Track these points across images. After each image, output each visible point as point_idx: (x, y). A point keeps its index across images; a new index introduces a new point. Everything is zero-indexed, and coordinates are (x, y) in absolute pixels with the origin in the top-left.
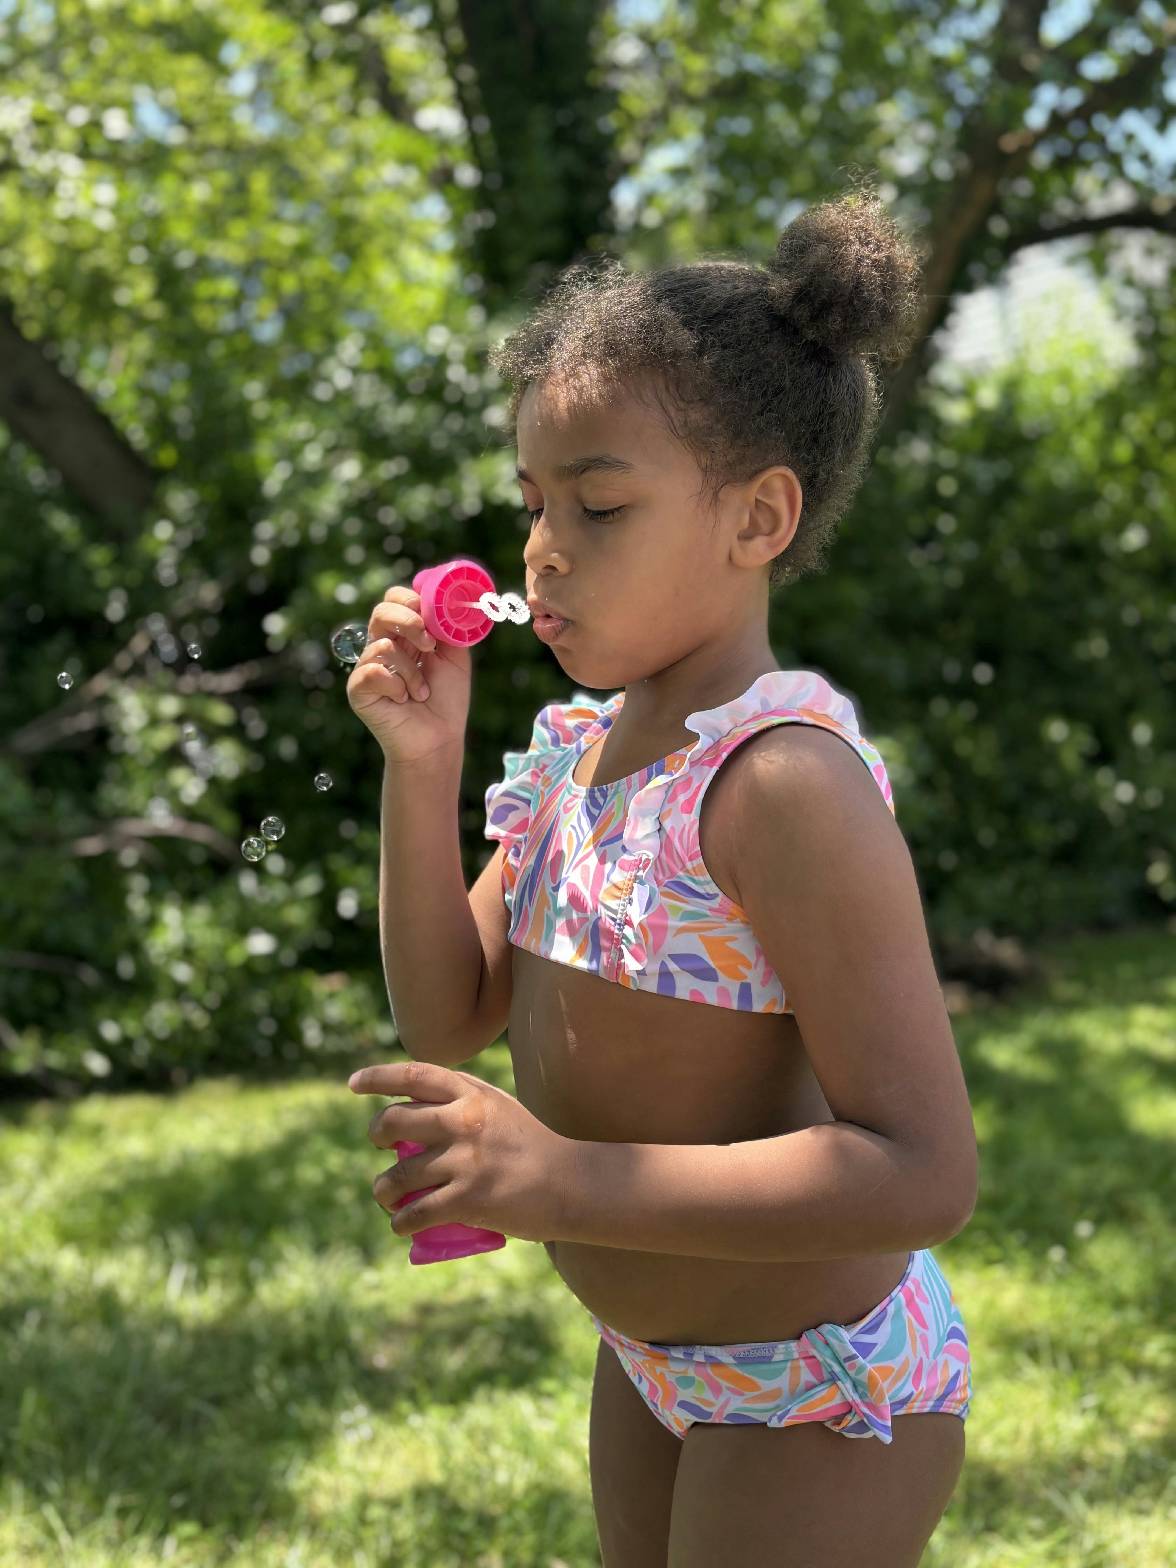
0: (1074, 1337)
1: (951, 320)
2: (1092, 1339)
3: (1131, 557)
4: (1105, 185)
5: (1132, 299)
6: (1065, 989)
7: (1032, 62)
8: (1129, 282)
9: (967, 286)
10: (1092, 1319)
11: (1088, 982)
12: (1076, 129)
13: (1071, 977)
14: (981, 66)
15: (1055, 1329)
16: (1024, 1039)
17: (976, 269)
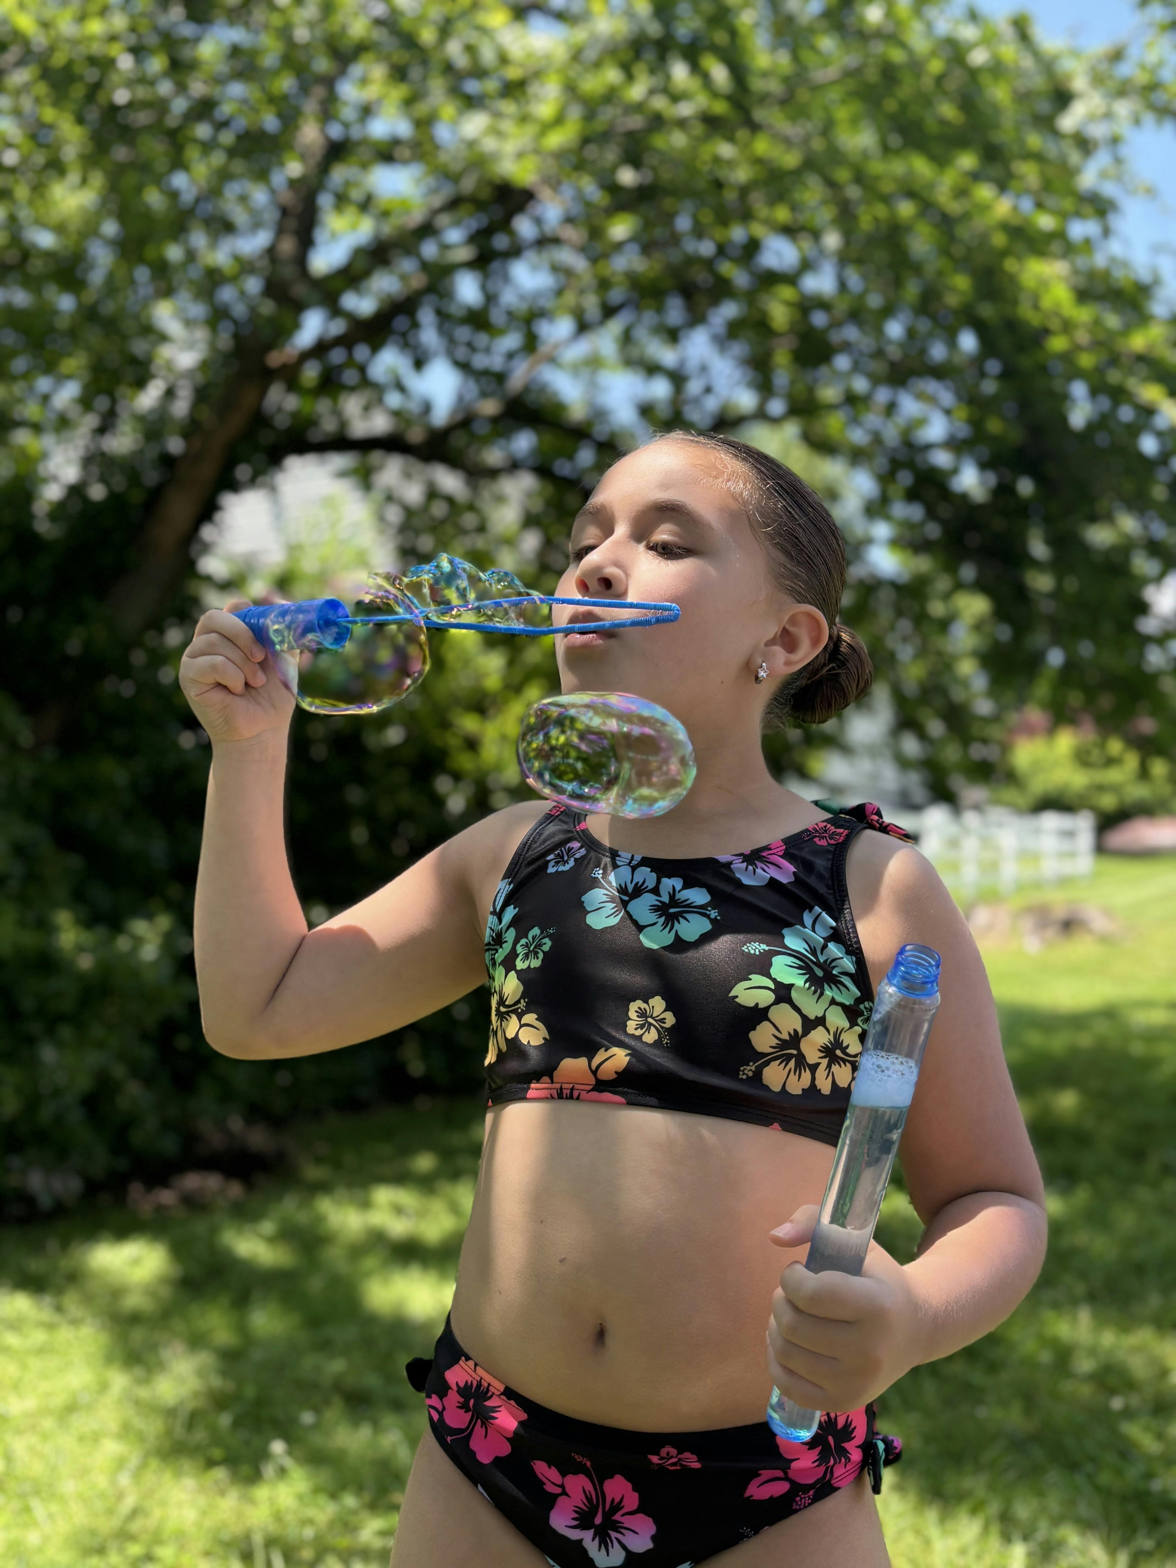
0: (292, 1532)
1: (218, 516)
2: (309, 1533)
3: (391, 751)
4: (367, 409)
5: (394, 515)
6: (313, 1172)
7: (300, 290)
8: (390, 498)
9: (234, 487)
10: (311, 1512)
11: (337, 1165)
12: (337, 356)
13: (319, 1160)
14: (253, 285)
15: (273, 1528)
16: (268, 1227)
17: (243, 472)
